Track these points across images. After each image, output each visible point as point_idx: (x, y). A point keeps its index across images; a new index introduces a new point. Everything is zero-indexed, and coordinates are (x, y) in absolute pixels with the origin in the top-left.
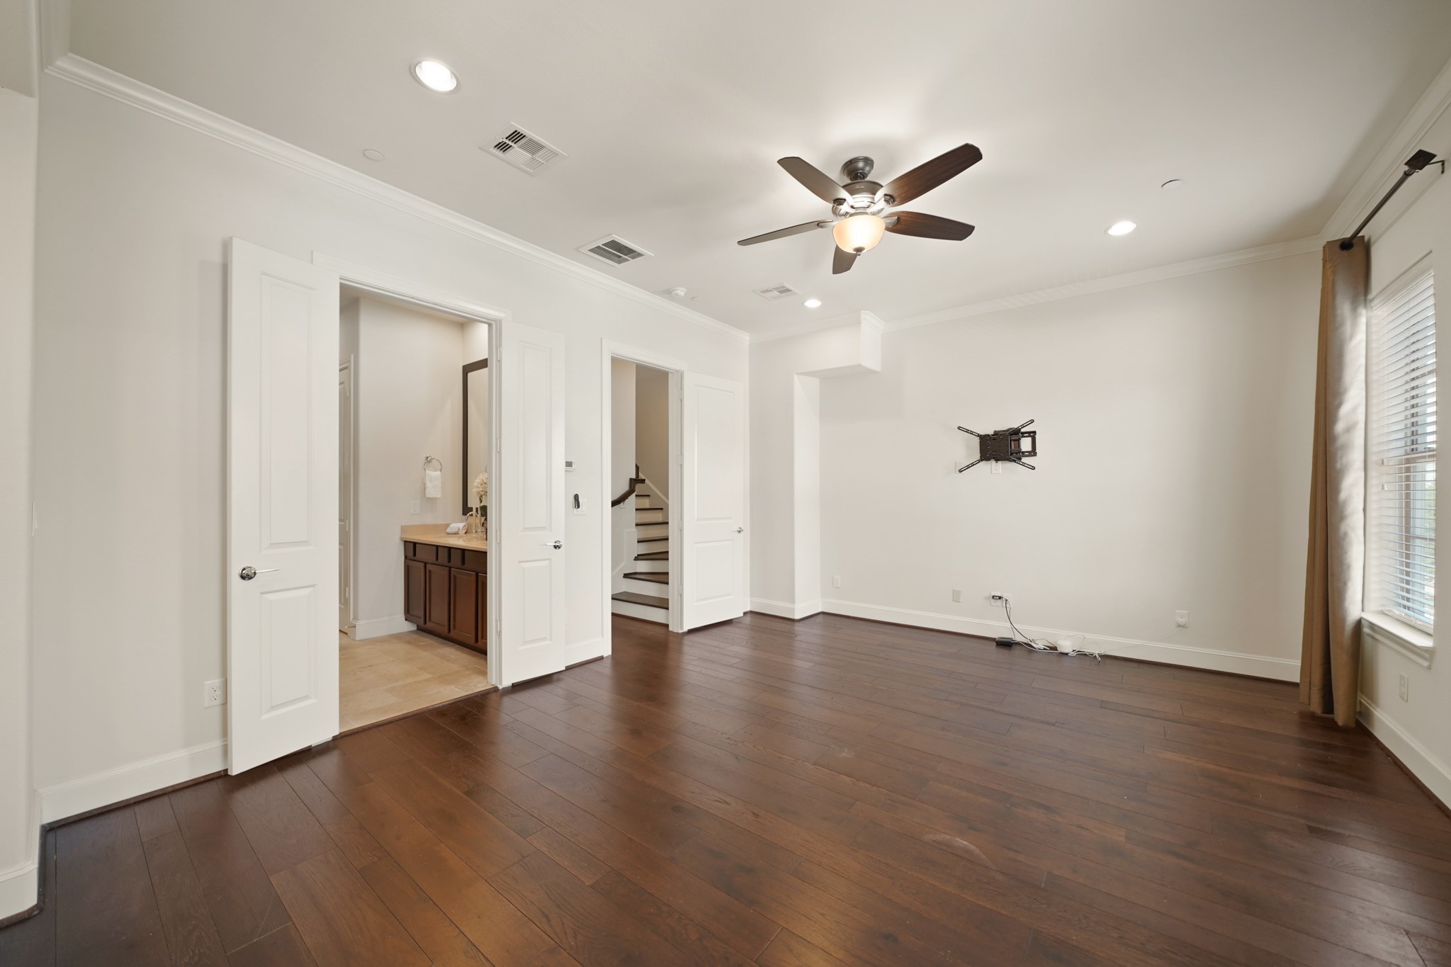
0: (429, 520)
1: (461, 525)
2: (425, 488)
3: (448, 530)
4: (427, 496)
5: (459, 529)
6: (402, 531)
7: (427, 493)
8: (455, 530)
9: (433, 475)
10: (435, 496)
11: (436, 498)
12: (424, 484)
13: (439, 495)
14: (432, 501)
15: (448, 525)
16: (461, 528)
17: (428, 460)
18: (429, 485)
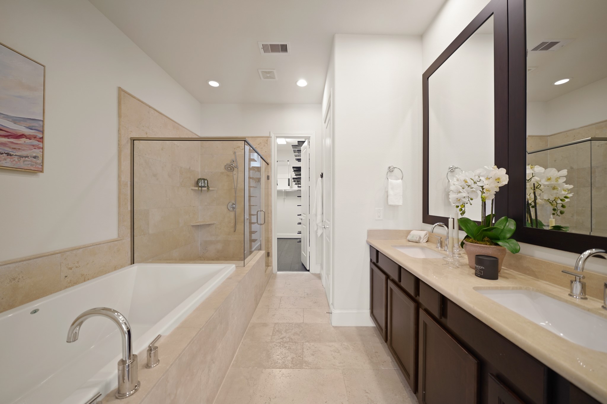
0: (391, 225)
1: (422, 234)
2: (388, 197)
3: (409, 237)
4: (390, 203)
5: (420, 238)
6: (368, 236)
7: (389, 201)
8: (415, 239)
9: (396, 183)
10: (397, 204)
11: (397, 206)
12: (387, 192)
13: (400, 203)
14: (395, 207)
15: (409, 232)
16: (422, 237)
17: (391, 170)
18: (391, 192)
